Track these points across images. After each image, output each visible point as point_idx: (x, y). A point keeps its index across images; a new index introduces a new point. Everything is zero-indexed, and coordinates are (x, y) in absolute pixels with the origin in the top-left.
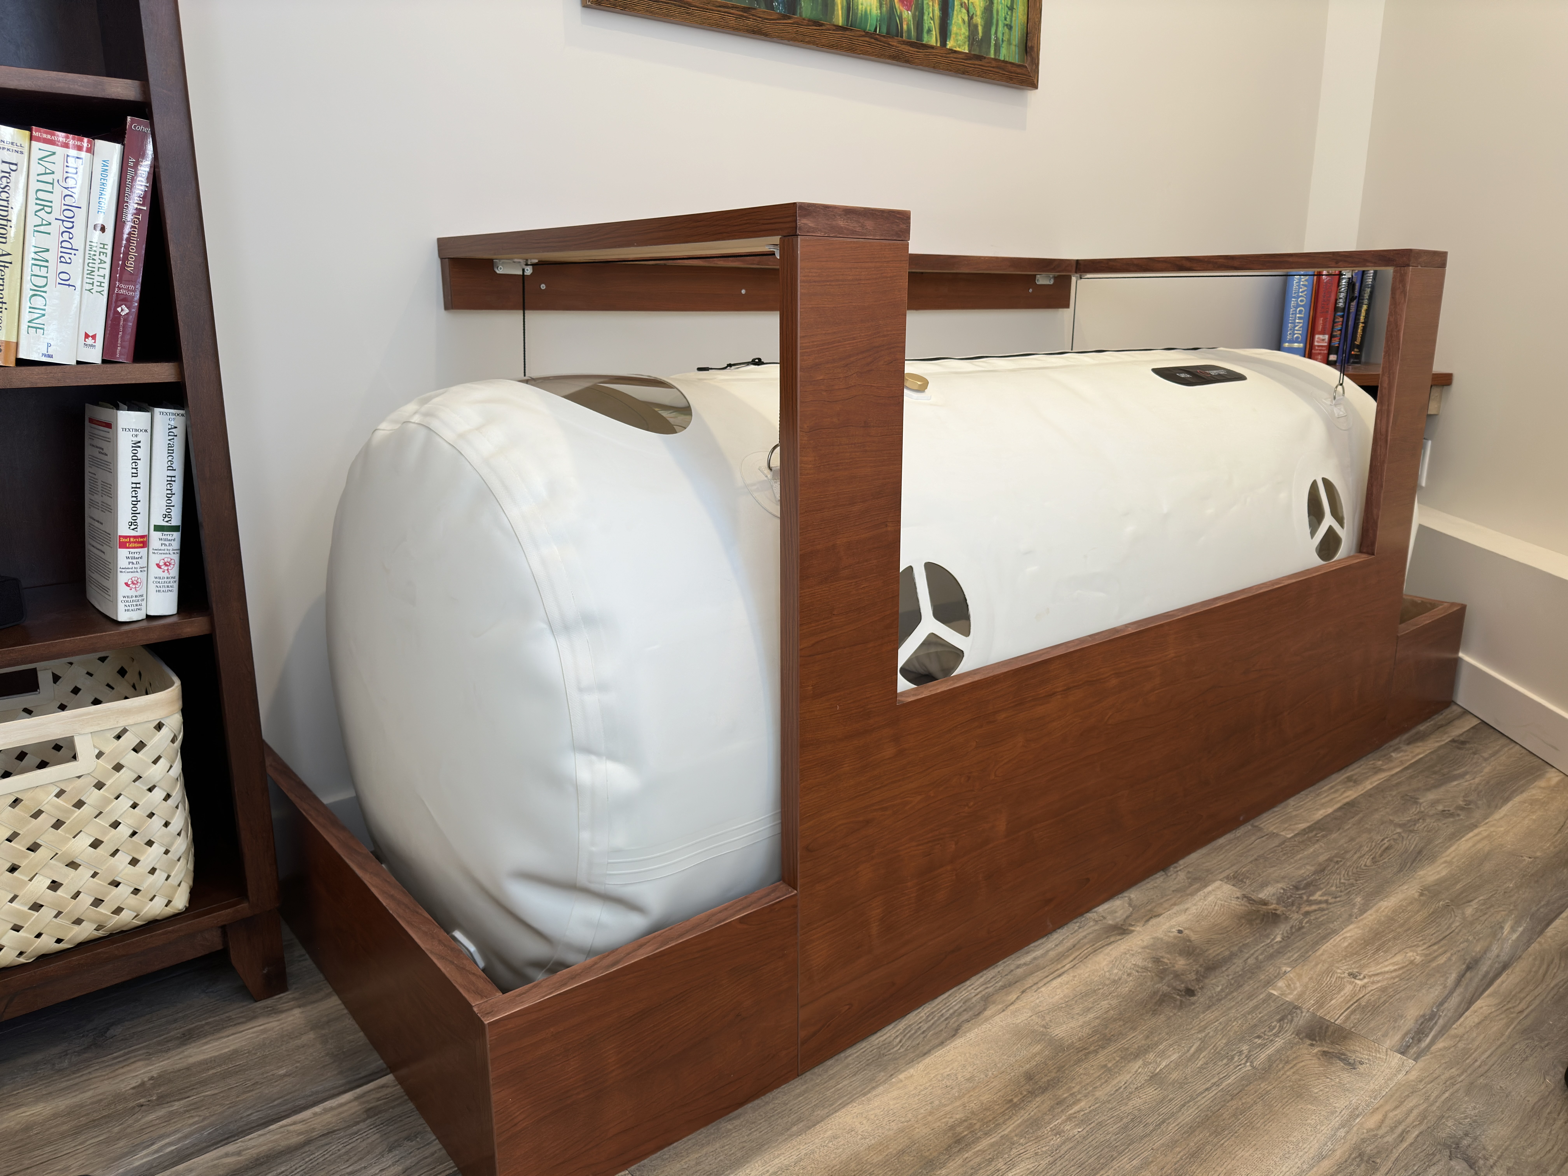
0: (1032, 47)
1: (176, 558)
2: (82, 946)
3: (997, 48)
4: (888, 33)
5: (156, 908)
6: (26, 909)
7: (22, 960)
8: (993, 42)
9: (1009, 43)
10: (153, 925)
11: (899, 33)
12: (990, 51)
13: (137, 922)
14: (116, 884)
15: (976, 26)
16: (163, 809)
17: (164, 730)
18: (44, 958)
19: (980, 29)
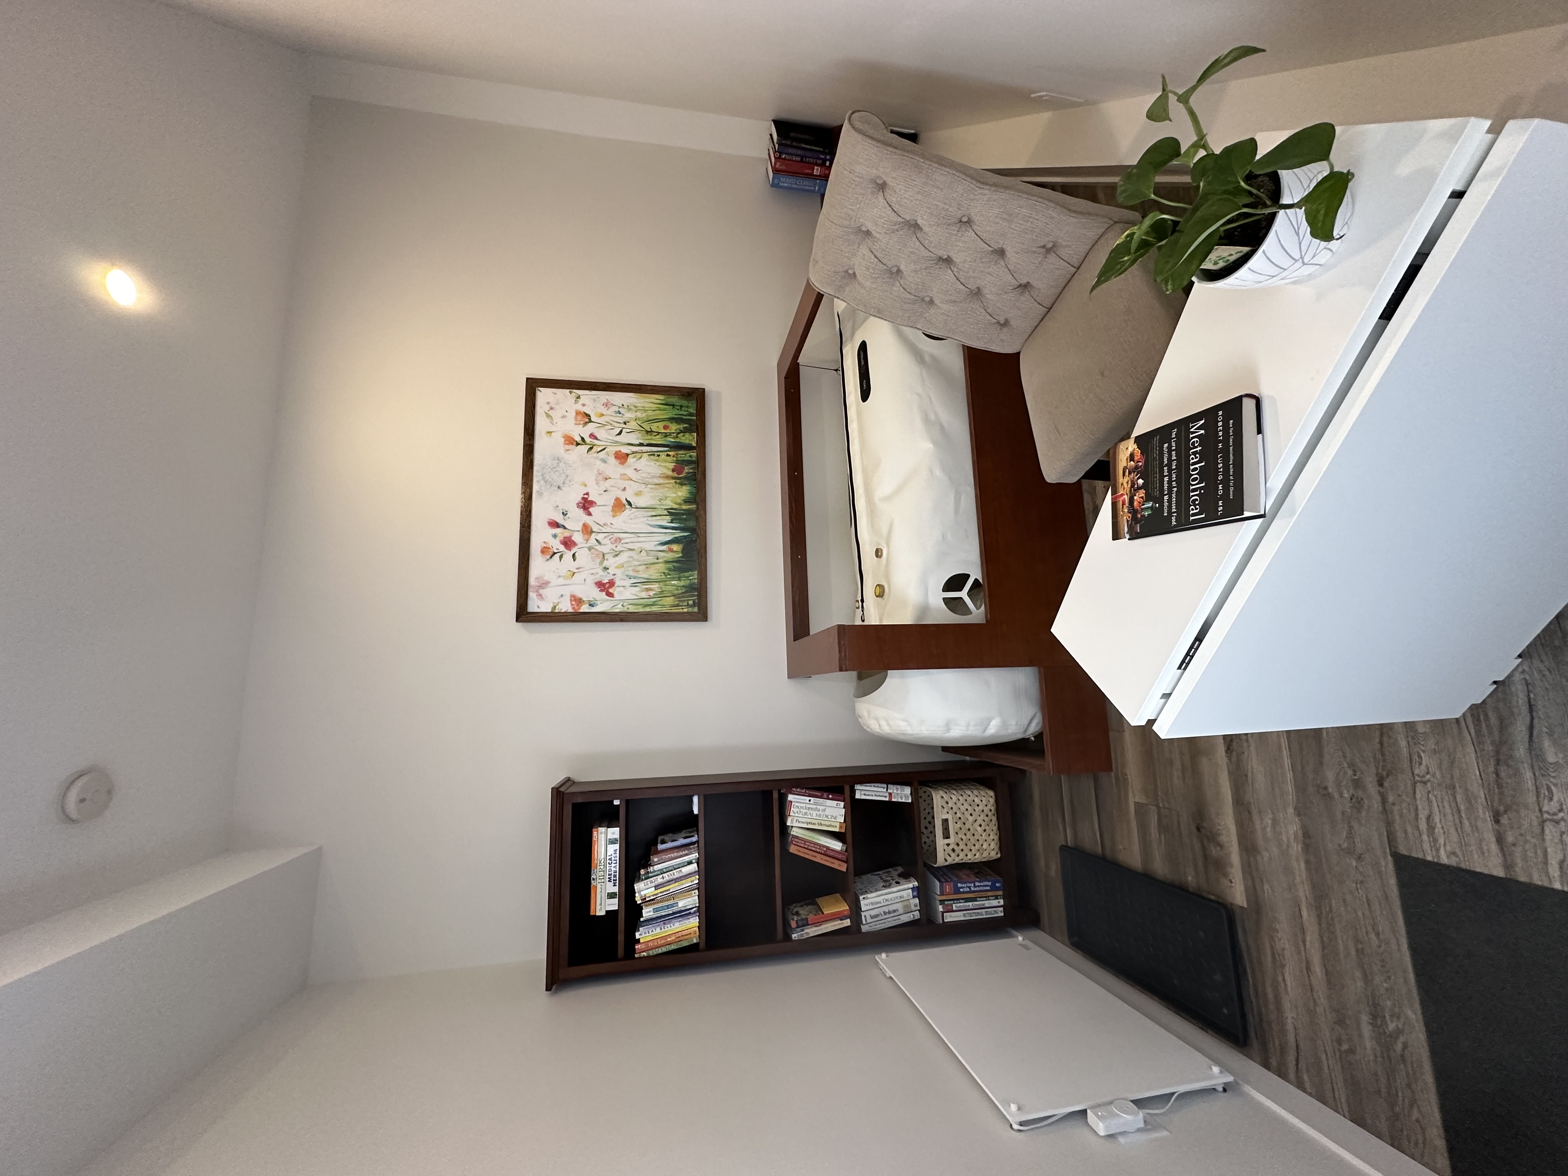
0: (688, 393)
1: (895, 786)
2: (998, 819)
3: (691, 414)
4: (695, 480)
5: (992, 801)
6: (985, 833)
7: (998, 834)
8: (690, 418)
9: (687, 407)
10: (997, 801)
11: (694, 474)
12: (693, 419)
13: (995, 806)
14: (983, 811)
15: (684, 428)
16: (965, 796)
17: (944, 796)
18: (999, 828)
19: (685, 425)
